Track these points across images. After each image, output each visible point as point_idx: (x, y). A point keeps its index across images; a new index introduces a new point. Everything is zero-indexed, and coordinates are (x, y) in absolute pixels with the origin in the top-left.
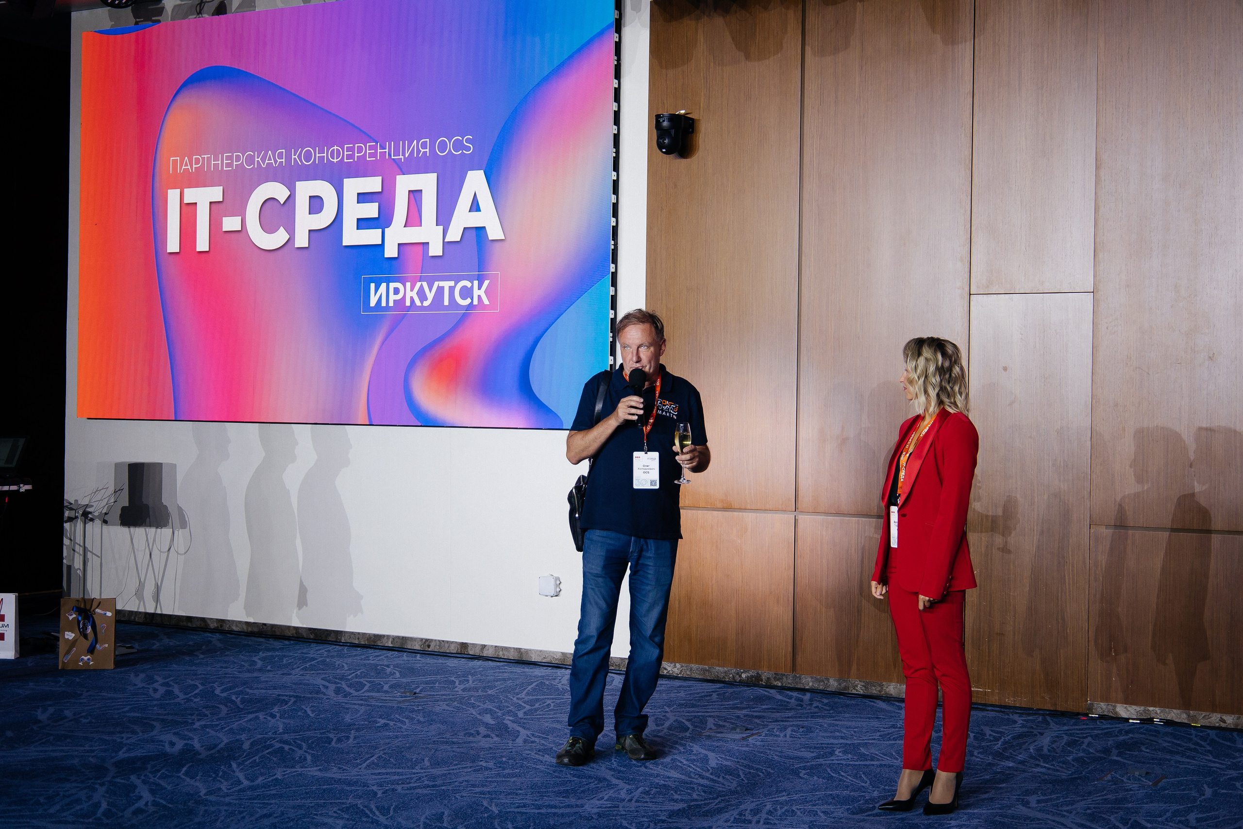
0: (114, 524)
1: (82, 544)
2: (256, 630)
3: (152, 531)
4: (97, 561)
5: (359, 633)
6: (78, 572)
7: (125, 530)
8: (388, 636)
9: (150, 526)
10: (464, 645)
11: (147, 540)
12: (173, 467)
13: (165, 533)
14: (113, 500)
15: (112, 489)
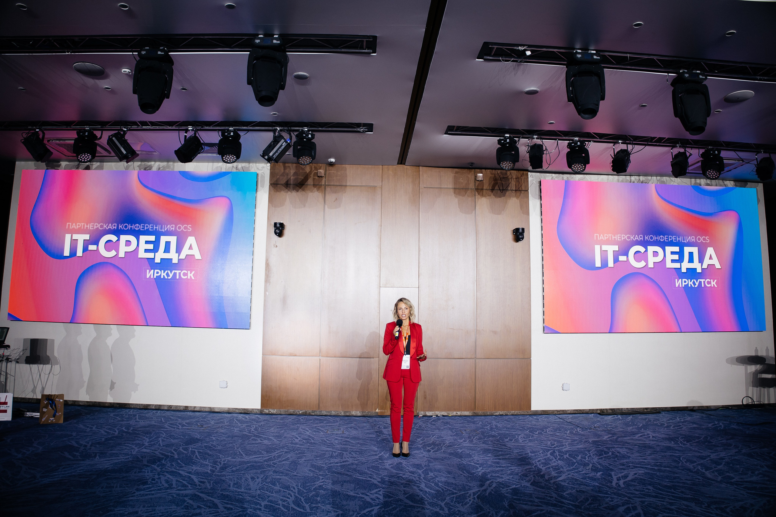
0: (22, 363)
1: (5, 371)
2: (91, 404)
3: (41, 366)
4: (12, 378)
5: (140, 404)
6: (3, 382)
7: (28, 366)
8: (153, 405)
9: (40, 364)
10: (187, 407)
11: (39, 369)
12: (53, 341)
13: (48, 367)
14: (22, 353)
15: (21, 349)
